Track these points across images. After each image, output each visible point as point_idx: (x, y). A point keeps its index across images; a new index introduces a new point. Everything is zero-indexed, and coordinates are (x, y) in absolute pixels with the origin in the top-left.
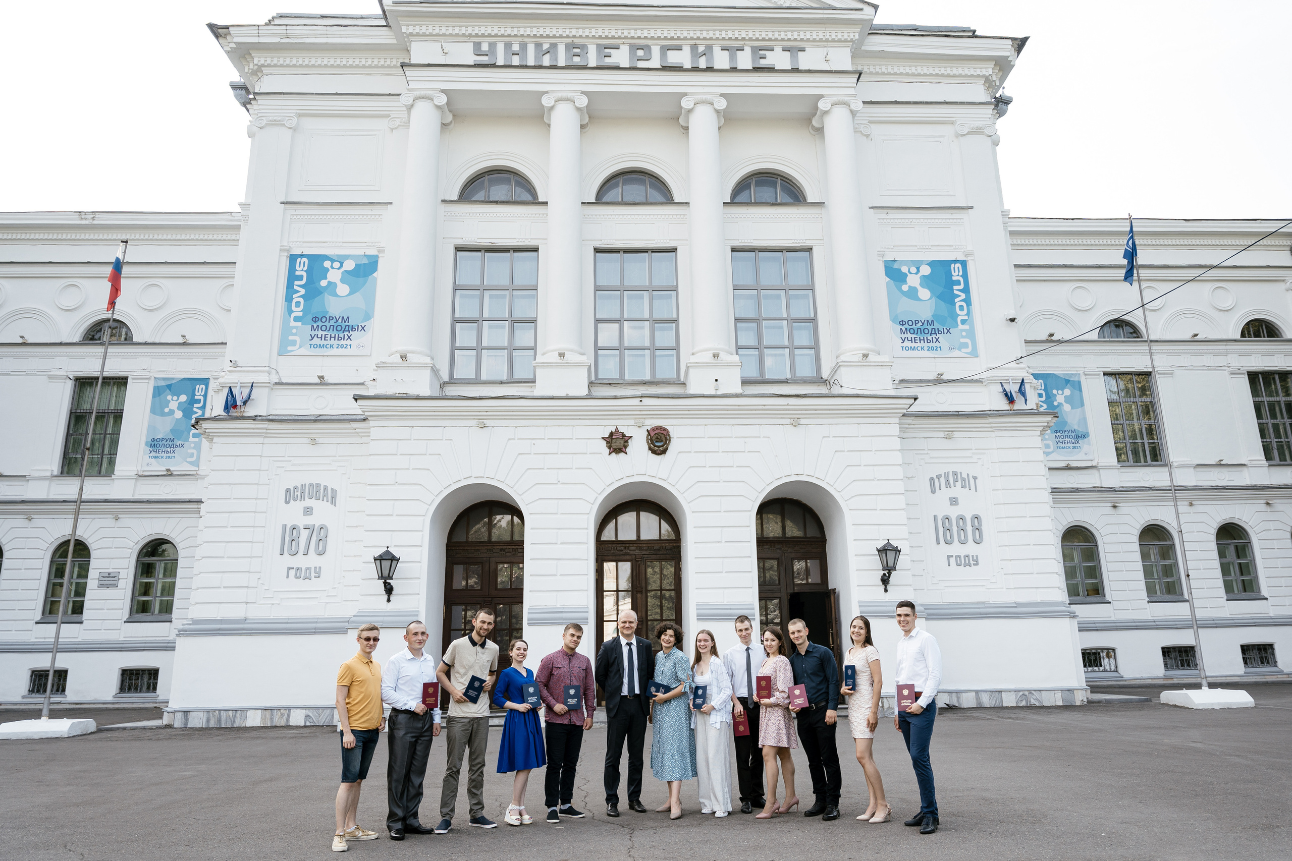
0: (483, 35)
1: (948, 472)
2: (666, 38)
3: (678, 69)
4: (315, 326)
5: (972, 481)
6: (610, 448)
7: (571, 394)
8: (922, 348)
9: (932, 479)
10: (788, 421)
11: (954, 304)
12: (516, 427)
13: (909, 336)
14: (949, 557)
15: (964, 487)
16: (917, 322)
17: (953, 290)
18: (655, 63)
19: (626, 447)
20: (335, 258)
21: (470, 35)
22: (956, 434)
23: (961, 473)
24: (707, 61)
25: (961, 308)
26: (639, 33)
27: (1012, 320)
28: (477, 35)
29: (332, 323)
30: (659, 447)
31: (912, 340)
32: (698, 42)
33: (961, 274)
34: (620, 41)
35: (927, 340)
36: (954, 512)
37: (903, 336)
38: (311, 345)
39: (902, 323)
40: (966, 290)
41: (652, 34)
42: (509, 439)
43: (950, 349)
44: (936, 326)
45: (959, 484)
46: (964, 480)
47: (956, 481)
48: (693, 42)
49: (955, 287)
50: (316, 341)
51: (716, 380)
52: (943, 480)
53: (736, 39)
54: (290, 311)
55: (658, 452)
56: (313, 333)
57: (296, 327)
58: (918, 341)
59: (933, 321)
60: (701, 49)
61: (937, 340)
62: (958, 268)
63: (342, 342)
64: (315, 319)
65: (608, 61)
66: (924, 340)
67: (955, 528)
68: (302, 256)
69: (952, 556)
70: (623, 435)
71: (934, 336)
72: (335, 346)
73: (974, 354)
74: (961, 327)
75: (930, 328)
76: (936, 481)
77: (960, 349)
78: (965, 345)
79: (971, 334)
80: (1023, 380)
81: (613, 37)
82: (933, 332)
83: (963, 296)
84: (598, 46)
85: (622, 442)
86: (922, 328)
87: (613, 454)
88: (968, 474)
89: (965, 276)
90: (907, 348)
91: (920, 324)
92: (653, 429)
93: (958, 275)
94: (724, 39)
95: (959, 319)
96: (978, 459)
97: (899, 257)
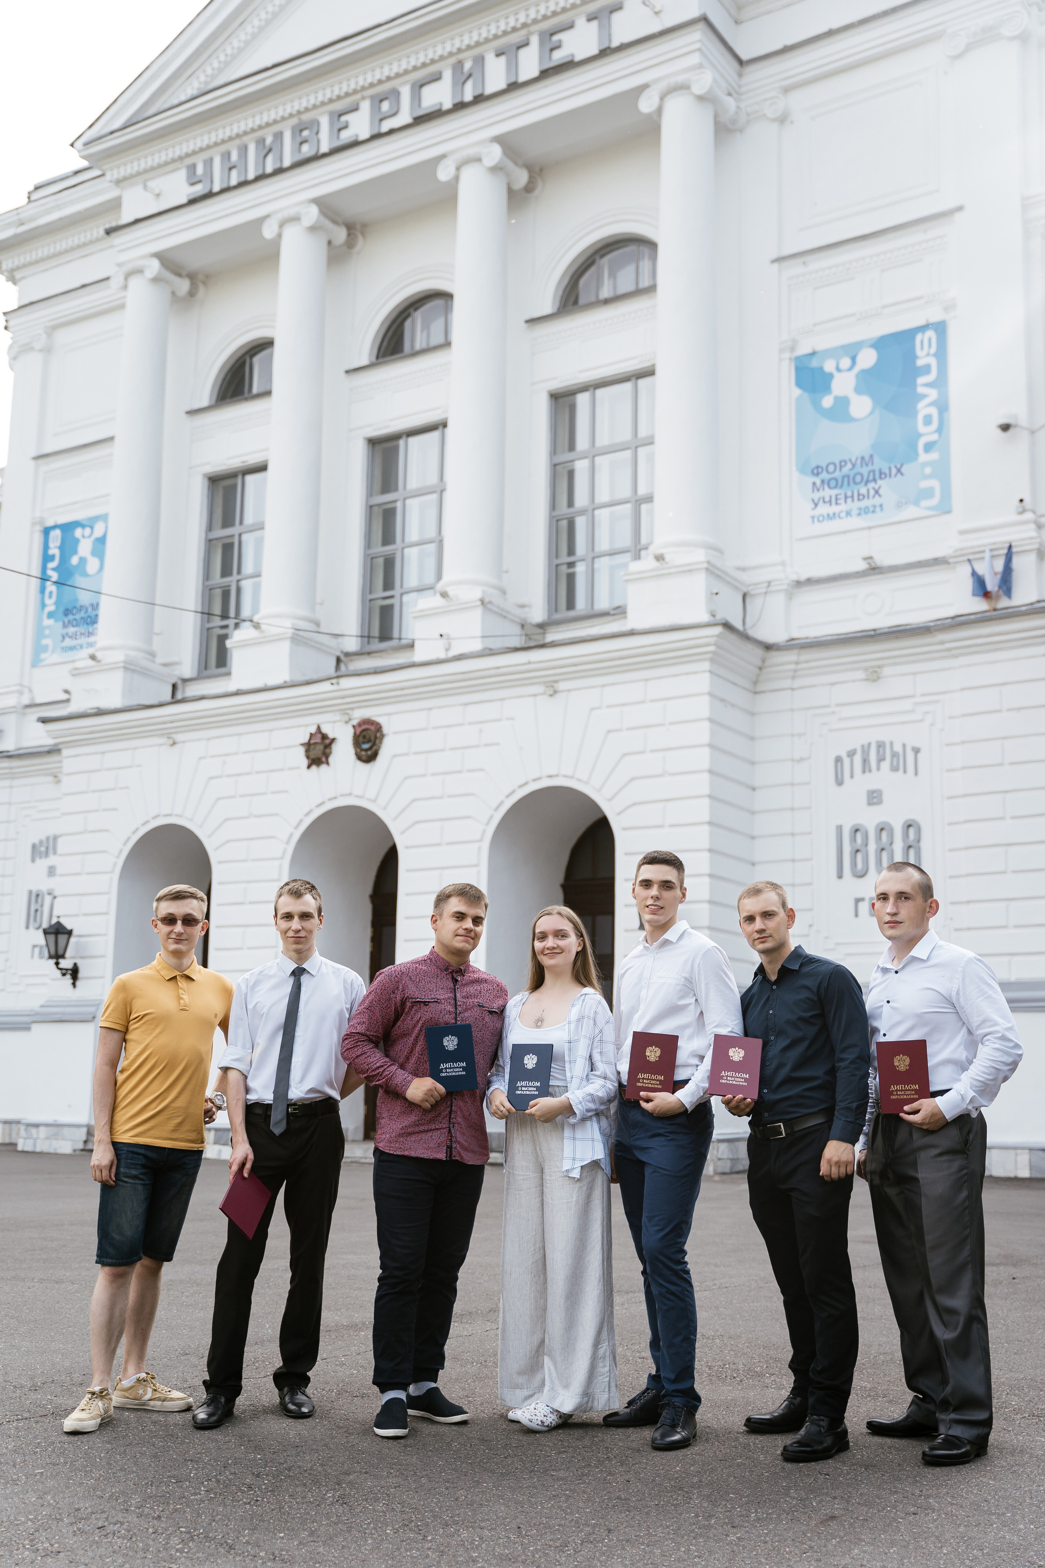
0: (194, 153)
1: (869, 744)
2: (415, 68)
3: (436, 115)
4: (66, 621)
5: (910, 756)
6: (308, 757)
7: (272, 682)
8: (848, 513)
9: (838, 760)
10: (540, 689)
11: (914, 413)
12: (209, 739)
13: (827, 493)
14: (858, 901)
15: (894, 769)
16: (843, 464)
17: (914, 386)
18: (404, 117)
19: (327, 756)
20: (85, 523)
21: (181, 158)
22: (886, 671)
23: (891, 743)
24: (474, 86)
25: (928, 420)
26: (378, 75)
27: (1005, 428)
28: (188, 155)
29: (82, 614)
30: (366, 750)
31: (830, 501)
32: (461, 56)
33: (933, 350)
34: (358, 96)
35: (859, 495)
36: (870, 819)
37: (816, 496)
38: (63, 648)
39: (816, 471)
40: (941, 382)
41: (395, 69)
42: (201, 758)
43: (899, 505)
44: (879, 464)
45: (886, 765)
46: (894, 755)
47: (881, 759)
48: (453, 60)
49: (921, 380)
50: (68, 642)
51: (441, 636)
52: (858, 759)
53: (514, 30)
54: (43, 605)
55: (364, 758)
56: (64, 631)
57: (48, 627)
58: (842, 501)
59: (871, 456)
60: (468, 65)
61: (877, 492)
62: (930, 340)
63: (92, 639)
64: (67, 612)
65: (346, 136)
66: (852, 497)
67: (872, 847)
68: (54, 527)
69: (862, 899)
70: (324, 737)
71: (871, 485)
72: (85, 646)
73: (945, 508)
74: (923, 457)
75: (865, 471)
76: (847, 762)
77: (916, 503)
78: (928, 493)
79: (942, 471)
80: (1010, 547)
81: (347, 95)
82: (871, 478)
83: (933, 394)
84: (331, 114)
85: (321, 747)
86: (852, 474)
87: (314, 768)
88: (904, 746)
89: (941, 354)
90: (821, 518)
91: (849, 466)
92: (360, 725)
93: (928, 355)
94: (496, 37)
95: (921, 443)
96: (927, 713)
97: (821, 343)
